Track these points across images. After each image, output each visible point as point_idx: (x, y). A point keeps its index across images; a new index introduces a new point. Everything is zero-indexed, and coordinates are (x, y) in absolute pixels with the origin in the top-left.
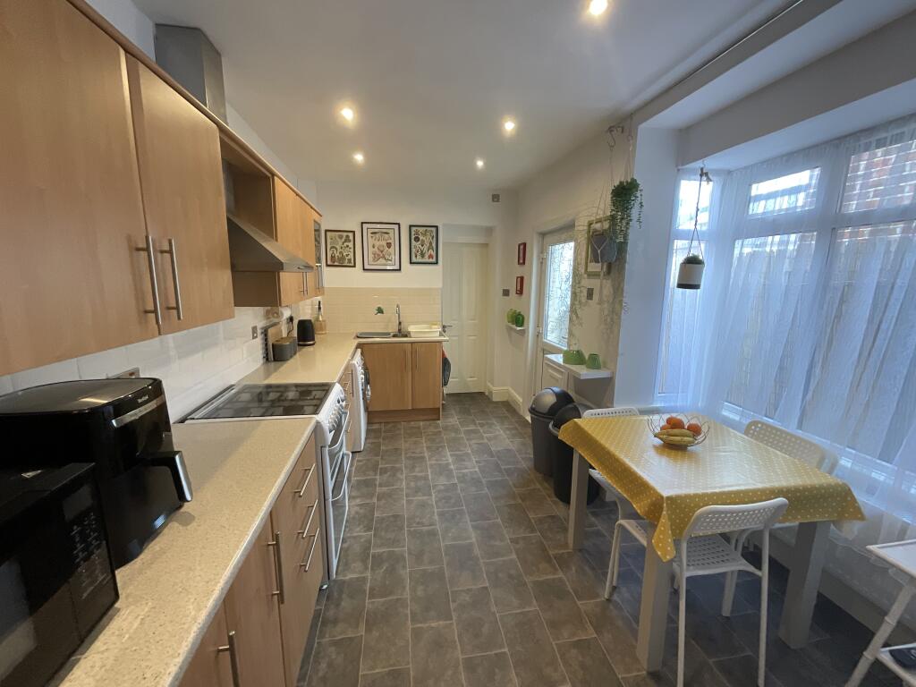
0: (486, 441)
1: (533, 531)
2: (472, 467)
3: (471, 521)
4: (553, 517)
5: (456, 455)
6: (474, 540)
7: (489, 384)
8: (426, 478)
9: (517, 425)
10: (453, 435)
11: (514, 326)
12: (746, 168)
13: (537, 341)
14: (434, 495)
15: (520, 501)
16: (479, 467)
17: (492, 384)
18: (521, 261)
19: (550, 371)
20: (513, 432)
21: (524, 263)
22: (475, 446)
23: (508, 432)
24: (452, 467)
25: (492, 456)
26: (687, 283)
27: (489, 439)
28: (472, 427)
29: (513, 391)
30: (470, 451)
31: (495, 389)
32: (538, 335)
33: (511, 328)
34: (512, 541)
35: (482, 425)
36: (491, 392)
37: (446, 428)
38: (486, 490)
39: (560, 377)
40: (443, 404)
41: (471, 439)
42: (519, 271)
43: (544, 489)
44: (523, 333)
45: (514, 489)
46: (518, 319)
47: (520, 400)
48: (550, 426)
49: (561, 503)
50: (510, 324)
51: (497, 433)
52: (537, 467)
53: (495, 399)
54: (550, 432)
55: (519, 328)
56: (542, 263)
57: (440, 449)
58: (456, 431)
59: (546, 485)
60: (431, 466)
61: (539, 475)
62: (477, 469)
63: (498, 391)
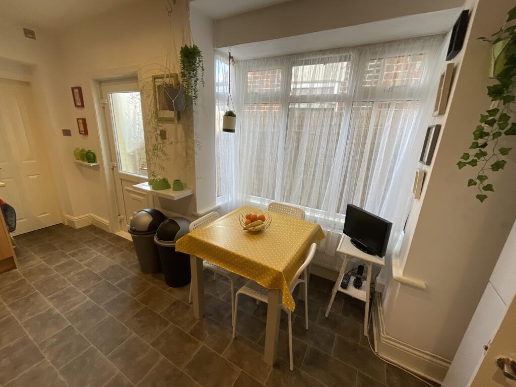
0: (86, 268)
1: (166, 324)
2: (82, 298)
3: (106, 354)
4: (175, 303)
5: (57, 297)
6: (118, 371)
7: (67, 216)
8: (25, 342)
9: (110, 243)
10: (42, 277)
11: (86, 163)
12: (245, 61)
13: (113, 173)
14: (46, 356)
15: (144, 306)
16: (90, 297)
17: (72, 215)
18: (79, 104)
19: (131, 195)
20: (111, 249)
21: (83, 106)
22: (76, 278)
23: (105, 251)
24: (57, 311)
25: (100, 279)
26: (228, 129)
27: (88, 265)
28: (63, 261)
29: (97, 217)
30: (72, 286)
31: (75, 219)
32: (114, 168)
33: (81, 165)
34: (154, 345)
35: (74, 255)
36: (71, 222)
37: (30, 274)
38: (108, 315)
39: (143, 198)
40: (14, 249)
41: (67, 273)
42: (80, 113)
43: (158, 285)
44: (97, 168)
45: (134, 298)
46: (90, 157)
47: (106, 221)
48: (156, 240)
49: (175, 289)
50: (80, 161)
51: (94, 256)
52: (144, 270)
53: (78, 226)
54: (156, 245)
55: (92, 164)
56: (103, 107)
57: (32, 300)
58: (45, 271)
59: (157, 281)
60: (27, 324)
61: (149, 275)
62: (89, 299)
63: (79, 219)
